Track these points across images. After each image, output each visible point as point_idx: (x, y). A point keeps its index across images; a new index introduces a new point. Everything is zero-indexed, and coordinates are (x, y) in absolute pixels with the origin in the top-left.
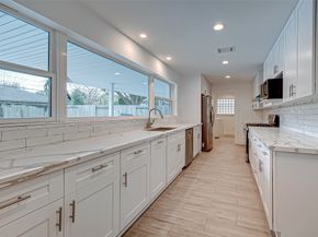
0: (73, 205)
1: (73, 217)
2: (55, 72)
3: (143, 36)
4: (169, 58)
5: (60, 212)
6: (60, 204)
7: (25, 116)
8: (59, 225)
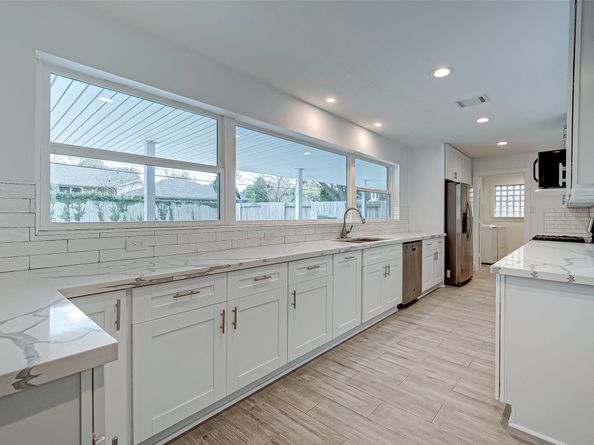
0: (235, 311)
1: (235, 324)
2: (223, 167)
3: (331, 100)
4: (378, 125)
5: (223, 314)
6: (223, 307)
7: (197, 218)
8: (223, 327)
